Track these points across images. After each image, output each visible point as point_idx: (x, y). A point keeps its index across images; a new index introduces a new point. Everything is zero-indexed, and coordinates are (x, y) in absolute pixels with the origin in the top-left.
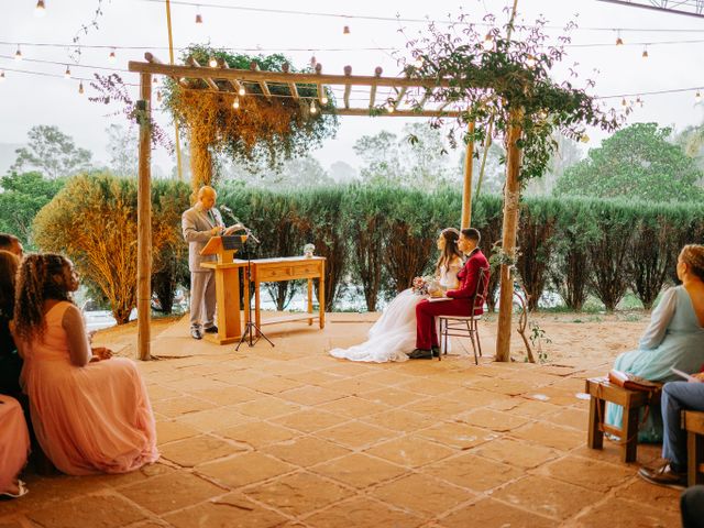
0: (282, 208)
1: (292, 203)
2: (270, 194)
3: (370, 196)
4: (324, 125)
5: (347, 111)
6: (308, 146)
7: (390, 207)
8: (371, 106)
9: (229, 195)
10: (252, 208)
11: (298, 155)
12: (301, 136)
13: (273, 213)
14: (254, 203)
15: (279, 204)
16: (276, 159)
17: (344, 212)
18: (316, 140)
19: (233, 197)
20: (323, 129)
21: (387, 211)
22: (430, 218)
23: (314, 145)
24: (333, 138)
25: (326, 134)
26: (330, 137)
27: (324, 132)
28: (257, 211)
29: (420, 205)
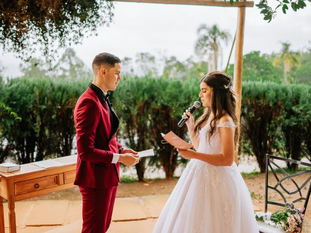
0: (62, 96)
3: (139, 85)
4: (99, 12)
6: (82, 33)
7: (156, 94)
9: (14, 85)
11: (73, 43)
12: (75, 23)
13: (54, 101)
14: (37, 93)
15: (60, 94)
16: (49, 46)
17: (117, 99)
18: (91, 28)
19: (18, 87)
20: (98, 16)
21: (152, 98)
23: (89, 33)
24: (108, 26)
25: (101, 22)
26: (105, 25)
27: (99, 19)
28: (40, 99)
29: (181, 92)
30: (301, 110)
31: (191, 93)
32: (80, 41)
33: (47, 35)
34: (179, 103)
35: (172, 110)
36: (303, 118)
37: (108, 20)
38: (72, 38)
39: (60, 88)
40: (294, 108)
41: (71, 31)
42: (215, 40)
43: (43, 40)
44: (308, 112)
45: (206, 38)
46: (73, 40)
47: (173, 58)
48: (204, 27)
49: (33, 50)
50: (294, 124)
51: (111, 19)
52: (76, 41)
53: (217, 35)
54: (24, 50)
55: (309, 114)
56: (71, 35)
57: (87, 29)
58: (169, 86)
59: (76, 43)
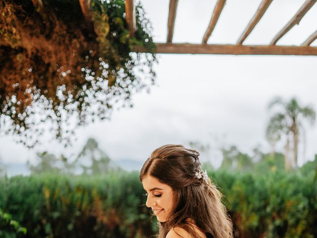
0: (82, 199)
1: (94, 193)
2: (67, 183)
4: (135, 71)
5: (170, 47)
6: (111, 103)
8: (205, 40)
10: (43, 200)
11: (97, 119)
12: (100, 89)
13: (71, 207)
14: (47, 194)
16: (64, 126)
18: (124, 95)
20: (132, 77)
22: (265, 207)
23: (121, 102)
24: (148, 92)
25: (138, 86)
26: (144, 90)
27: (135, 82)
28: (51, 203)
29: (254, 190)
31: (269, 192)
32: (107, 115)
33: (60, 108)
34: (251, 206)
35: (241, 218)
37: (148, 82)
38: (96, 112)
39: (79, 188)
41: (94, 101)
42: (294, 119)
43: (54, 117)
45: (281, 117)
46: (98, 115)
47: (234, 148)
48: (277, 101)
49: (40, 131)
51: (153, 80)
52: (102, 116)
53: (296, 111)
54: (28, 131)
56: (94, 107)
57: (117, 97)
58: (238, 182)
59: (102, 119)
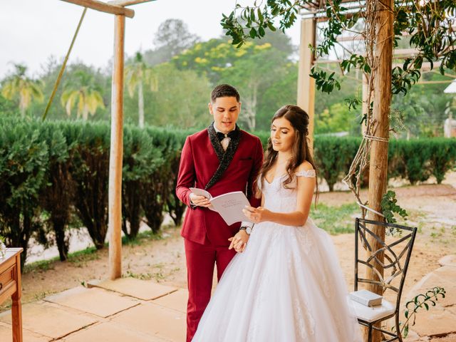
30: (145, 159)
36: (148, 169)
40: (135, 156)
44: (153, 161)
50: (137, 177)
55: (153, 163)
